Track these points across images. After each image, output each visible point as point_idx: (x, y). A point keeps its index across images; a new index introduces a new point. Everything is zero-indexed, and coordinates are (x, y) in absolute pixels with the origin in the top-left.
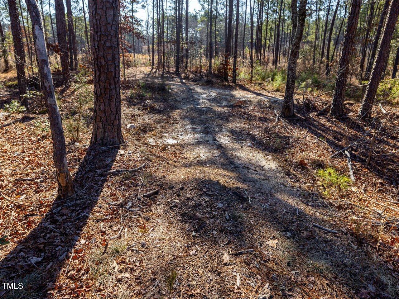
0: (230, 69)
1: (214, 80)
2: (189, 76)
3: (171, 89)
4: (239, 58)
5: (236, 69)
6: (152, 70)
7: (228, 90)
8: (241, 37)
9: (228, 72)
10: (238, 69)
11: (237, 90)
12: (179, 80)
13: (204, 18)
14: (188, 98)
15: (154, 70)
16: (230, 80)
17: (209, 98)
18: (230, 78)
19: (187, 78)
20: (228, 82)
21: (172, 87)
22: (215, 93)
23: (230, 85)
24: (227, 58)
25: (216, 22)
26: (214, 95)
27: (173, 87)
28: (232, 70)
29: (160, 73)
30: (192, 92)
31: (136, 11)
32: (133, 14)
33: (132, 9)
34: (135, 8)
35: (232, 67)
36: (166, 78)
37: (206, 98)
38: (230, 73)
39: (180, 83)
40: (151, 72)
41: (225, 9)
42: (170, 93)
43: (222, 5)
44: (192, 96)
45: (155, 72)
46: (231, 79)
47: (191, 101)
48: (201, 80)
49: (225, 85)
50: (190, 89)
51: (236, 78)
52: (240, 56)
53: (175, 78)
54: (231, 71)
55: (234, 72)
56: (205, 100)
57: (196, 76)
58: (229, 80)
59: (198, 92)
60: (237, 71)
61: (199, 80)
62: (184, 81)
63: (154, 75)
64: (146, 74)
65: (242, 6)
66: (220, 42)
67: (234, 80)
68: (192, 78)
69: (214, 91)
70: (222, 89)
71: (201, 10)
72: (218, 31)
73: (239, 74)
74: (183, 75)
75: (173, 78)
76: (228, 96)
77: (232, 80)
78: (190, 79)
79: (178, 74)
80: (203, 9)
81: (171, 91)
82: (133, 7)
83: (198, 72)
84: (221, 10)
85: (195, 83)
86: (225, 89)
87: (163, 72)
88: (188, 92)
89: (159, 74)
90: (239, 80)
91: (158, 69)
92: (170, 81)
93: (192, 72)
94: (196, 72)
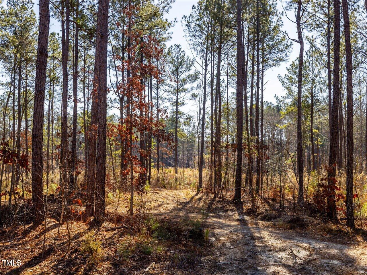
0: (340, 196)
1: (306, 218)
2: (258, 207)
3: (214, 235)
4: (361, 173)
5: (354, 197)
6: (197, 195)
7: (337, 242)
8: (361, 137)
9: (335, 201)
10: (357, 196)
11: (357, 244)
12: (237, 217)
13: (293, 108)
14: (243, 260)
15: (199, 196)
16: (342, 219)
17: (290, 263)
18: (341, 215)
19: (252, 212)
20: (337, 222)
21: (217, 231)
22: (306, 249)
23: (341, 231)
24: (331, 173)
25: (312, 113)
26: (303, 254)
27: (220, 230)
28: (343, 198)
29: (207, 200)
30: (254, 246)
31: (183, 103)
32: (177, 108)
33: (177, 100)
34: (182, 99)
35: (344, 193)
36: (214, 211)
37: (284, 261)
38: (340, 204)
39: (237, 223)
40: (192, 198)
41: (327, 90)
42: (211, 245)
43: (322, 86)
44: (254, 255)
45: (200, 199)
46: (344, 216)
47: (248, 268)
48: (279, 217)
49: (330, 231)
50: (253, 238)
51: (355, 214)
52: (361, 170)
53: (232, 210)
54: (342, 201)
55: (349, 202)
56: (280, 269)
57: (273, 207)
58: (339, 217)
59: (267, 246)
60: (356, 201)
61: (276, 217)
62: (246, 218)
63: (196, 205)
64: (181, 203)
65: (359, 83)
66: (322, 146)
67: (350, 219)
68: (262, 213)
69: (304, 245)
70: (323, 240)
71: (285, 95)
72: (317, 128)
73: (360, 207)
74: (248, 206)
75: (227, 211)
76: (337, 259)
77: (345, 219)
78: (259, 215)
79: (237, 203)
80: (290, 95)
81: (213, 239)
82: (179, 97)
83: (278, 199)
84: (320, 93)
85: (267, 223)
86: (330, 240)
87: (213, 200)
88: (248, 244)
89: (205, 202)
90: (361, 220)
91: (207, 193)
92: (219, 217)
93: (266, 200)
94: (274, 200)
